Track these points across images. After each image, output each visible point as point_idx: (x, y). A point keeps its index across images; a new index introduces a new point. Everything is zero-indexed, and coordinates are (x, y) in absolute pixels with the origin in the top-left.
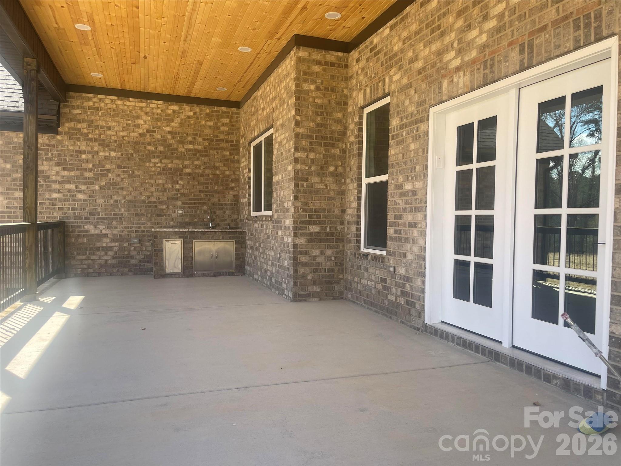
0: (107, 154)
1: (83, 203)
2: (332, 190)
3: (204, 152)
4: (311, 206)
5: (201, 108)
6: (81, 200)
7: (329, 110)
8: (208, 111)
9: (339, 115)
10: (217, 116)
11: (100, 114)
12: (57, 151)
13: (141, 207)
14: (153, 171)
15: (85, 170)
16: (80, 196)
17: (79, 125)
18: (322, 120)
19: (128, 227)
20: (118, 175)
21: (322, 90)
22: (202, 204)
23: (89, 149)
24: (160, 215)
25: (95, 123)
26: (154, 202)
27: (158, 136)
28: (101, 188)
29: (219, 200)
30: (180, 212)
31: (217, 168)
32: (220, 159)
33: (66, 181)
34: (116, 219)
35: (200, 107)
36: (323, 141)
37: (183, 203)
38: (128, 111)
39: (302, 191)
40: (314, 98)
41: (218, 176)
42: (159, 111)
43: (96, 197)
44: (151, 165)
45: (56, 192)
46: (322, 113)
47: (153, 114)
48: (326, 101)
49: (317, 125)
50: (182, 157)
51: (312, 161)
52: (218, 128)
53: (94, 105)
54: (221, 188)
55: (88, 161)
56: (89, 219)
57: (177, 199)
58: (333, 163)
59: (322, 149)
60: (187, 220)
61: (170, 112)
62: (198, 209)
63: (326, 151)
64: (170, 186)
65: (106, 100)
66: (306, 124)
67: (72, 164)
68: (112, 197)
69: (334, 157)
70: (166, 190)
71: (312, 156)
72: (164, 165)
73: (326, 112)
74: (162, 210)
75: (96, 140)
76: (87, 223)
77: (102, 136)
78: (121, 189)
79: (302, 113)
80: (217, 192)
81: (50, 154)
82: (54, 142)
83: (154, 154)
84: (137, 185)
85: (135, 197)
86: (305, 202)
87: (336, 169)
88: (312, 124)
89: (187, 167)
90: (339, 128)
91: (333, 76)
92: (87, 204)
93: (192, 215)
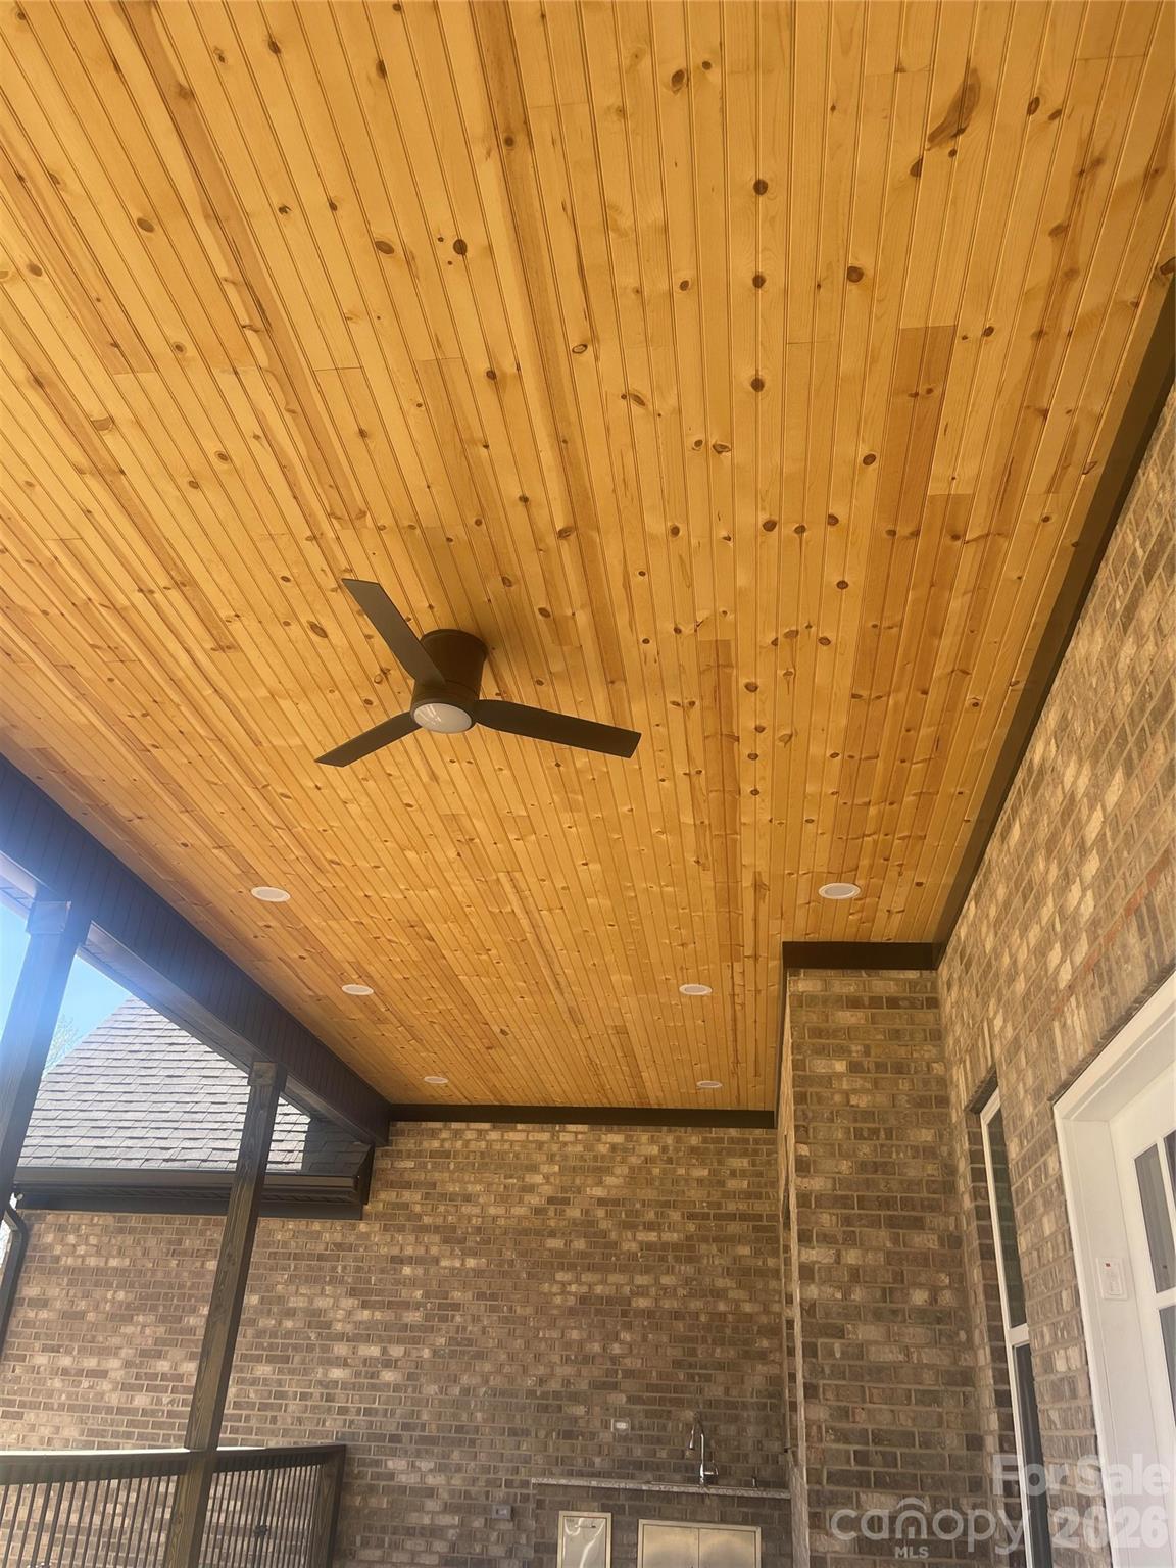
0: (458, 1264)
1: (391, 1394)
2: (929, 1367)
3: (686, 1251)
5: (678, 1134)
6: (388, 1385)
7: (893, 1122)
8: (695, 1140)
9: (926, 1136)
10: (719, 1152)
11: (452, 1166)
12: (356, 1259)
13: (523, 1408)
14: (558, 1307)
15: (407, 1305)
16: (388, 1376)
17: (407, 1196)
18: (875, 1150)
19: (486, 1470)
20: (476, 1319)
21: (868, 1071)
22: (679, 1403)
23: (421, 1251)
24: (568, 1435)
25: (439, 1189)
26: (557, 1395)
27: (574, 1213)
28: (435, 1353)
29: (727, 1391)
30: (622, 1426)
31: (719, 1294)
32: (728, 1268)
33: (362, 1336)
34: (460, 1442)
35: (675, 1131)
36: (882, 1213)
37: (630, 1399)
38: (512, 1155)
39: (827, 1371)
40: (847, 1095)
41: (722, 1316)
42: (579, 1149)
43: (423, 1380)
44: (556, 1289)
45: (338, 1366)
46: (875, 1132)
47: (565, 1157)
48: (881, 1099)
49: (862, 1166)
50: (629, 1265)
51: (855, 1274)
52: (722, 1184)
53: (442, 1146)
54: (732, 1352)
55: (413, 1283)
56: (400, 1442)
57: (615, 1387)
58: (922, 1279)
59: (882, 1237)
60: (638, 1452)
61: (603, 1149)
62: (669, 1418)
63: (896, 1240)
64: (597, 1347)
65: (468, 1132)
66: (828, 1164)
67: (380, 1292)
68: (456, 1380)
69: (924, 1259)
70: (588, 1359)
71: (852, 1257)
72: (584, 1289)
73: (885, 1129)
74: (575, 1420)
75: (437, 1229)
76: (393, 1453)
77: (450, 1217)
78: (480, 1355)
79: (814, 1138)
80: (720, 1366)
81: (339, 1269)
82: (352, 1239)
83: (562, 1261)
84: (519, 1344)
85: (511, 1379)
86: (839, 1407)
87: (934, 1299)
88: (845, 1166)
89: (642, 1292)
90: (929, 1172)
91: (898, 1031)
92: (401, 1398)
93: (653, 1436)
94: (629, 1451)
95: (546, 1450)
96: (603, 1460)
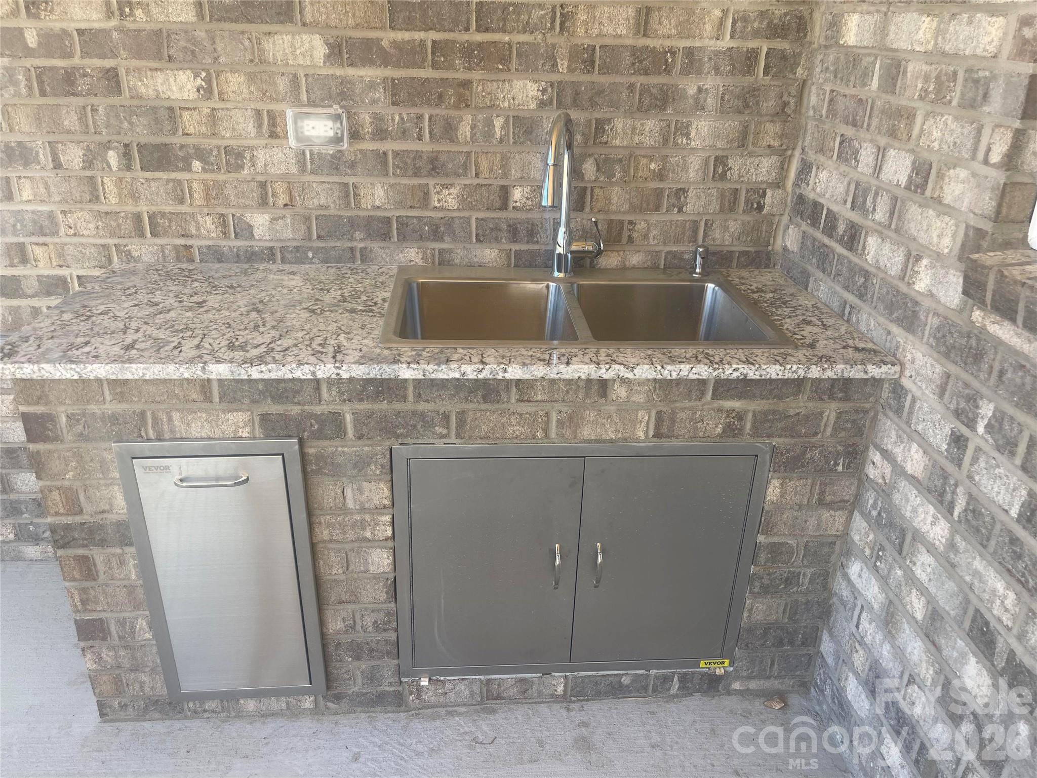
24: (158, 157)
26: (94, 40)
29: (643, 19)
30: (320, 127)
60: (376, 194)
93: (418, 155)
94: (348, 194)
95: (95, 199)
96: (274, 220)
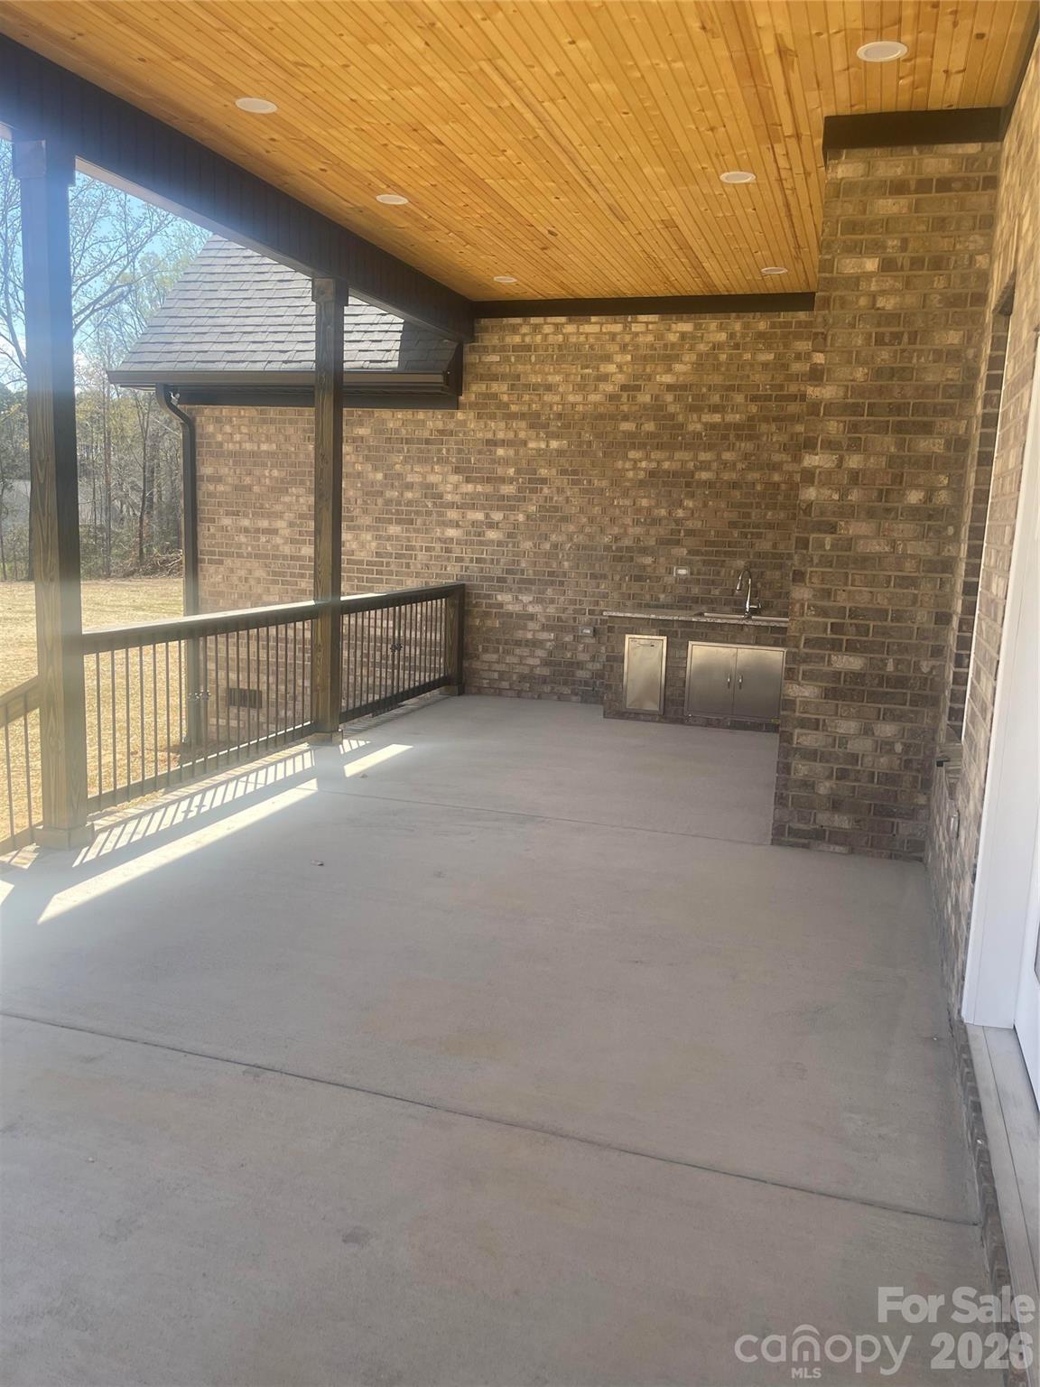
0: (543, 446)
1: (495, 548)
2: (912, 557)
3: (747, 430)
4: (842, 600)
5: (745, 320)
6: (493, 541)
7: (919, 324)
8: (762, 325)
9: (953, 338)
10: (785, 336)
11: (533, 359)
12: (456, 443)
13: (602, 558)
14: (629, 480)
15: (502, 480)
16: (492, 535)
17: (495, 387)
18: (895, 357)
19: (573, 602)
20: (560, 491)
21: (902, 268)
22: (733, 555)
23: (511, 435)
24: (639, 578)
25: (523, 381)
26: (628, 549)
27: (644, 398)
28: (528, 517)
29: (775, 546)
30: (683, 572)
31: (776, 467)
32: (785, 445)
33: (468, 504)
34: (552, 583)
35: (744, 317)
36: (891, 419)
37: (689, 552)
38: (587, 346)
40: (873, 297)
41: (776, 486)
42: (650, 338)
43: (520, 538)
44: (628, 465)
45: (452, 527)
46: (897, 337)
47: (637, 347)
48: (911, 300)
49: (879, 373)
50: (694, 443)
51: (855, 477)
52: (786, 367)
53: (523, 341)
54: (782, 515)
55: (506, 462)
56: (506, 582)
57: (678, 543)
58: (921, 481)
59: (888, 443)
60: (696, 590)
61: (673, 338)
62: (722, 566)
63: (900, 445)
64: (663, 512)
65: (546, 326)
66: (843, 373)
67: (479, 470)
68: (546, 538)
69: (927, 462)
70: (656, 521)
71: (854, 462)
72: (654, 465)
73: (909, 333)
74: (644, 567)
75: (523, 416)
76: (501, 590)
77: (534, 406)
78: (565, 519)
79: (832, 345)
80: (770, 526)
81: (444, 451)
82: (451, 426)
83: (633, 441)
84: (597, 510)
85: (591, 537)
86: (823, 589)
87: (929, 499)
88: (860, 373)
89: (705, 466)
90: (949, 376)
91: (943, 220)
92: (503, 551)
93: (709, 580)
94: (688, 590)
95: (620, 589)
96: (666, 596)
